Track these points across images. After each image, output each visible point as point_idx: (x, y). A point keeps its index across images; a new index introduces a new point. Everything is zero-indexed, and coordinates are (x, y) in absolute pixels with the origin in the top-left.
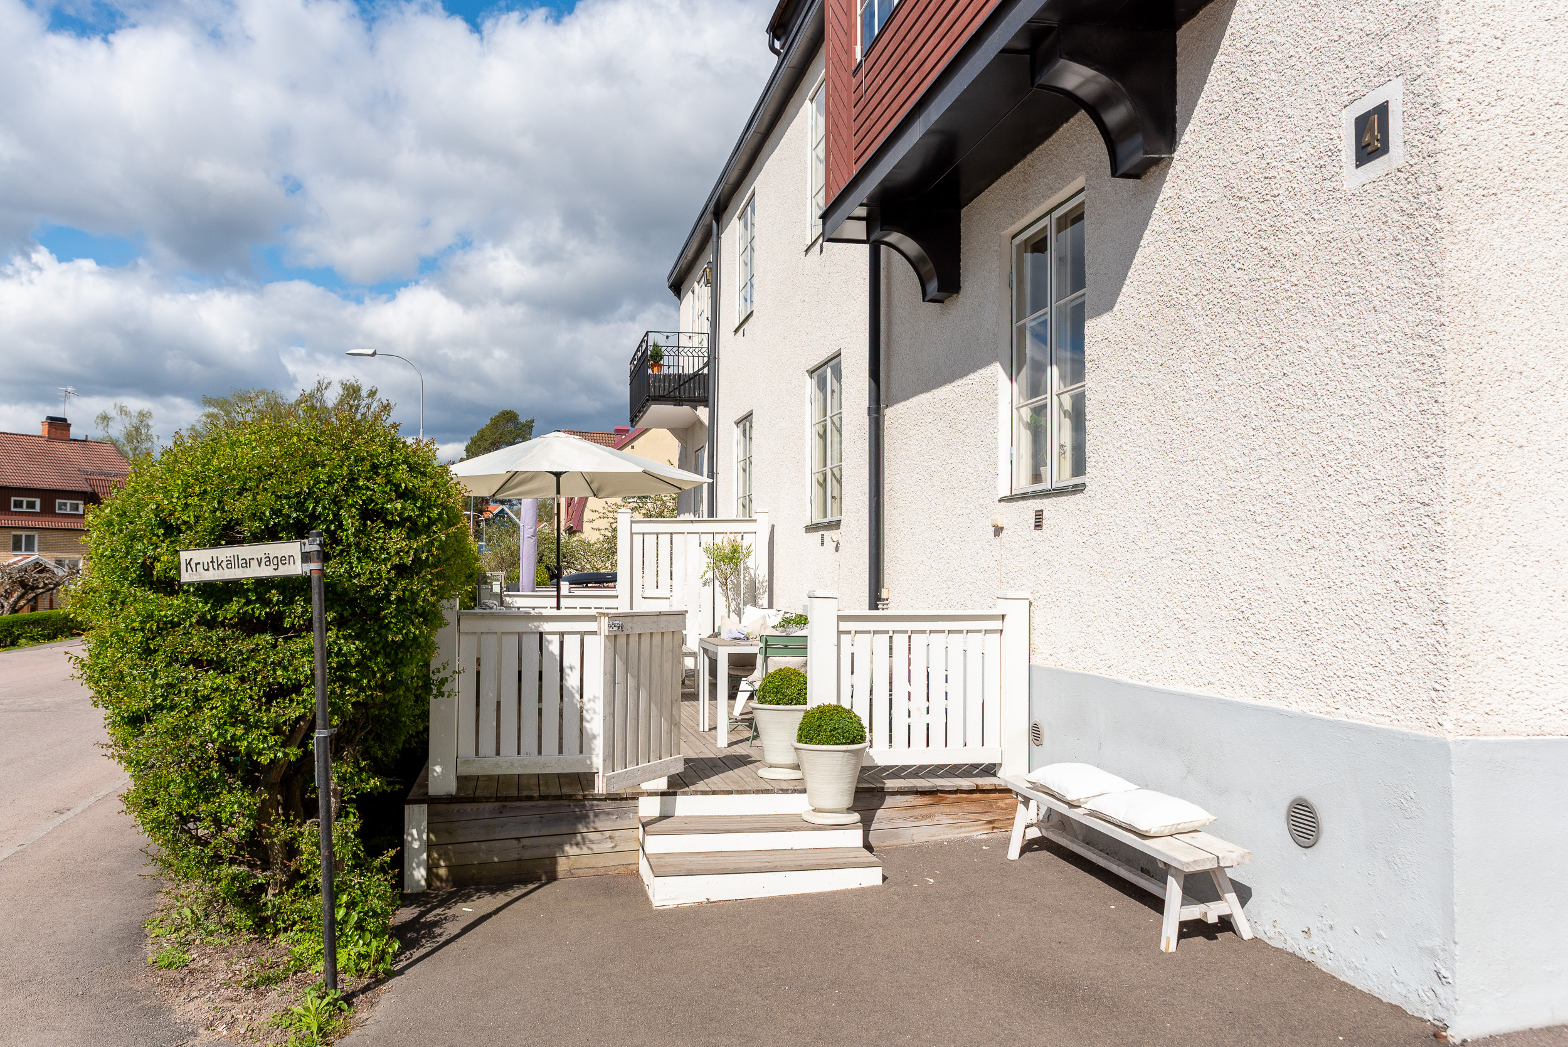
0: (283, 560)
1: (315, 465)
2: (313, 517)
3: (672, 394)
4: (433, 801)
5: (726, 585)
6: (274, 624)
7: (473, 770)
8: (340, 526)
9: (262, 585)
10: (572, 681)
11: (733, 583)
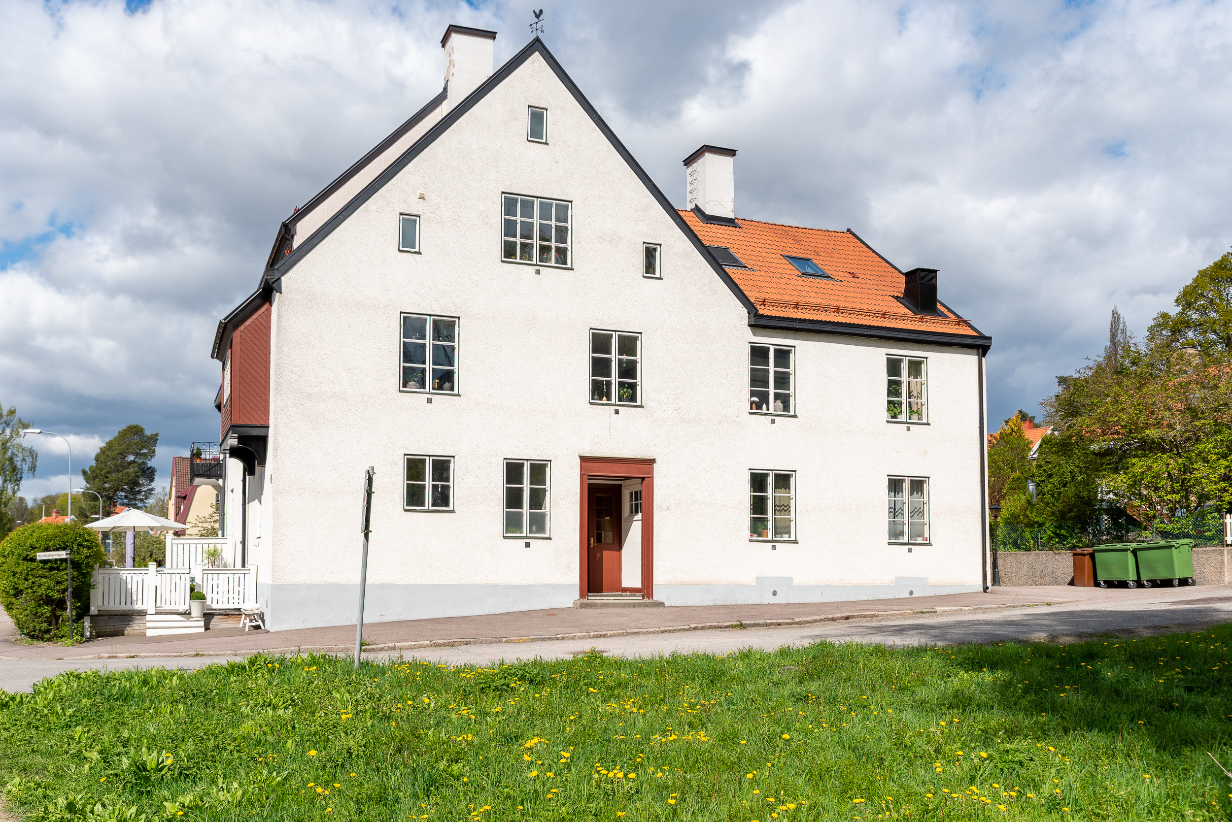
0: (61, 555)
1: (67, 535)
2: (67, 546)
3: (206, 473)
4: (91, 616)
6: (58, 569)
7: (102, 609)
8: (73, 548)
9: (56, 560)
10: (129, 586)
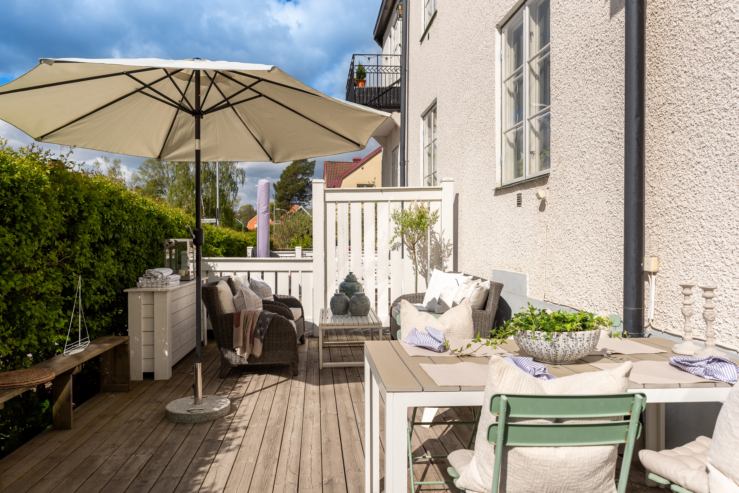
3: (373, 102)
5: (414, 249)
11: (420, 247)
